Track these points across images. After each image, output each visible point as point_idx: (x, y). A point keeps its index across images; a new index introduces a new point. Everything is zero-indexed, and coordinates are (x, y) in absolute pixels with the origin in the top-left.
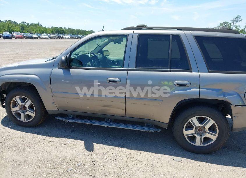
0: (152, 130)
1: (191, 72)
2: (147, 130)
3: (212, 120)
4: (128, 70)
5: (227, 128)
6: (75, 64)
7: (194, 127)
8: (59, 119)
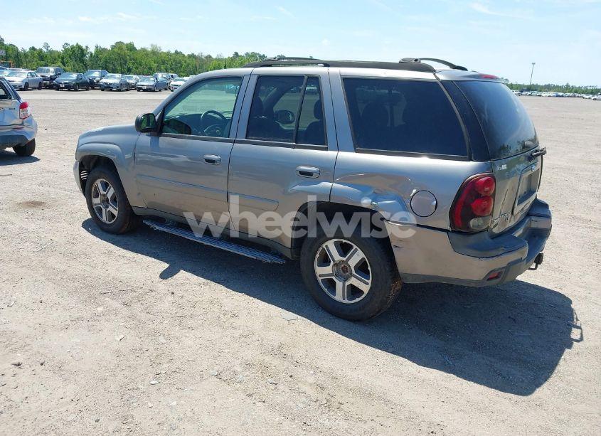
0: (267, 259)
1: (326, 149)
2: (260, 258)
3: (360, 251)
4: (234, 142)
5: (385, 270)
6: (169, 129)
7: (330, 262)
8: (148, 223)
